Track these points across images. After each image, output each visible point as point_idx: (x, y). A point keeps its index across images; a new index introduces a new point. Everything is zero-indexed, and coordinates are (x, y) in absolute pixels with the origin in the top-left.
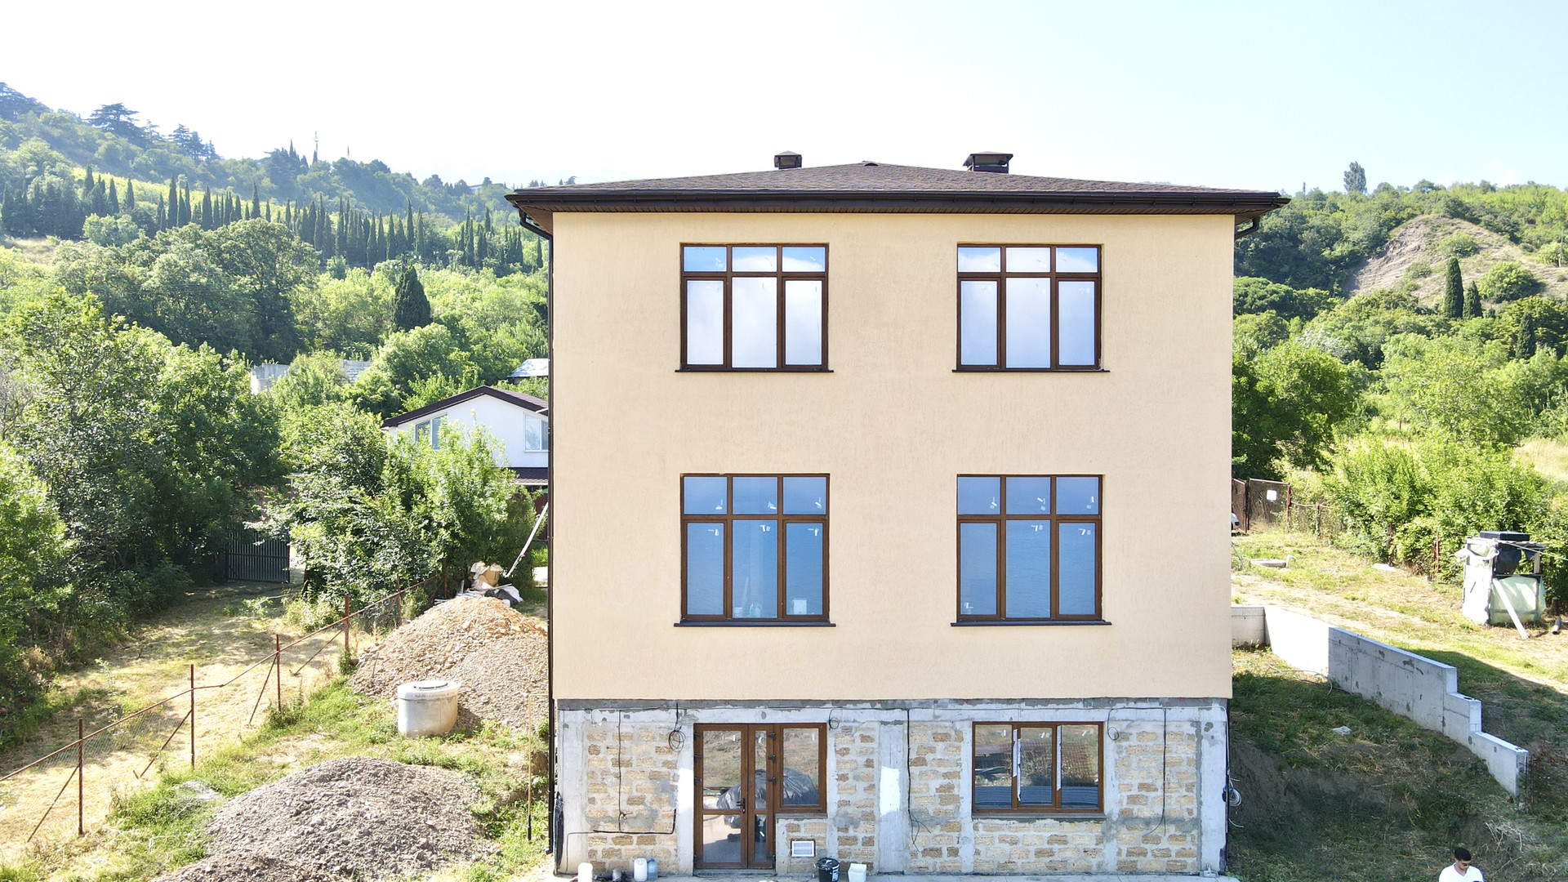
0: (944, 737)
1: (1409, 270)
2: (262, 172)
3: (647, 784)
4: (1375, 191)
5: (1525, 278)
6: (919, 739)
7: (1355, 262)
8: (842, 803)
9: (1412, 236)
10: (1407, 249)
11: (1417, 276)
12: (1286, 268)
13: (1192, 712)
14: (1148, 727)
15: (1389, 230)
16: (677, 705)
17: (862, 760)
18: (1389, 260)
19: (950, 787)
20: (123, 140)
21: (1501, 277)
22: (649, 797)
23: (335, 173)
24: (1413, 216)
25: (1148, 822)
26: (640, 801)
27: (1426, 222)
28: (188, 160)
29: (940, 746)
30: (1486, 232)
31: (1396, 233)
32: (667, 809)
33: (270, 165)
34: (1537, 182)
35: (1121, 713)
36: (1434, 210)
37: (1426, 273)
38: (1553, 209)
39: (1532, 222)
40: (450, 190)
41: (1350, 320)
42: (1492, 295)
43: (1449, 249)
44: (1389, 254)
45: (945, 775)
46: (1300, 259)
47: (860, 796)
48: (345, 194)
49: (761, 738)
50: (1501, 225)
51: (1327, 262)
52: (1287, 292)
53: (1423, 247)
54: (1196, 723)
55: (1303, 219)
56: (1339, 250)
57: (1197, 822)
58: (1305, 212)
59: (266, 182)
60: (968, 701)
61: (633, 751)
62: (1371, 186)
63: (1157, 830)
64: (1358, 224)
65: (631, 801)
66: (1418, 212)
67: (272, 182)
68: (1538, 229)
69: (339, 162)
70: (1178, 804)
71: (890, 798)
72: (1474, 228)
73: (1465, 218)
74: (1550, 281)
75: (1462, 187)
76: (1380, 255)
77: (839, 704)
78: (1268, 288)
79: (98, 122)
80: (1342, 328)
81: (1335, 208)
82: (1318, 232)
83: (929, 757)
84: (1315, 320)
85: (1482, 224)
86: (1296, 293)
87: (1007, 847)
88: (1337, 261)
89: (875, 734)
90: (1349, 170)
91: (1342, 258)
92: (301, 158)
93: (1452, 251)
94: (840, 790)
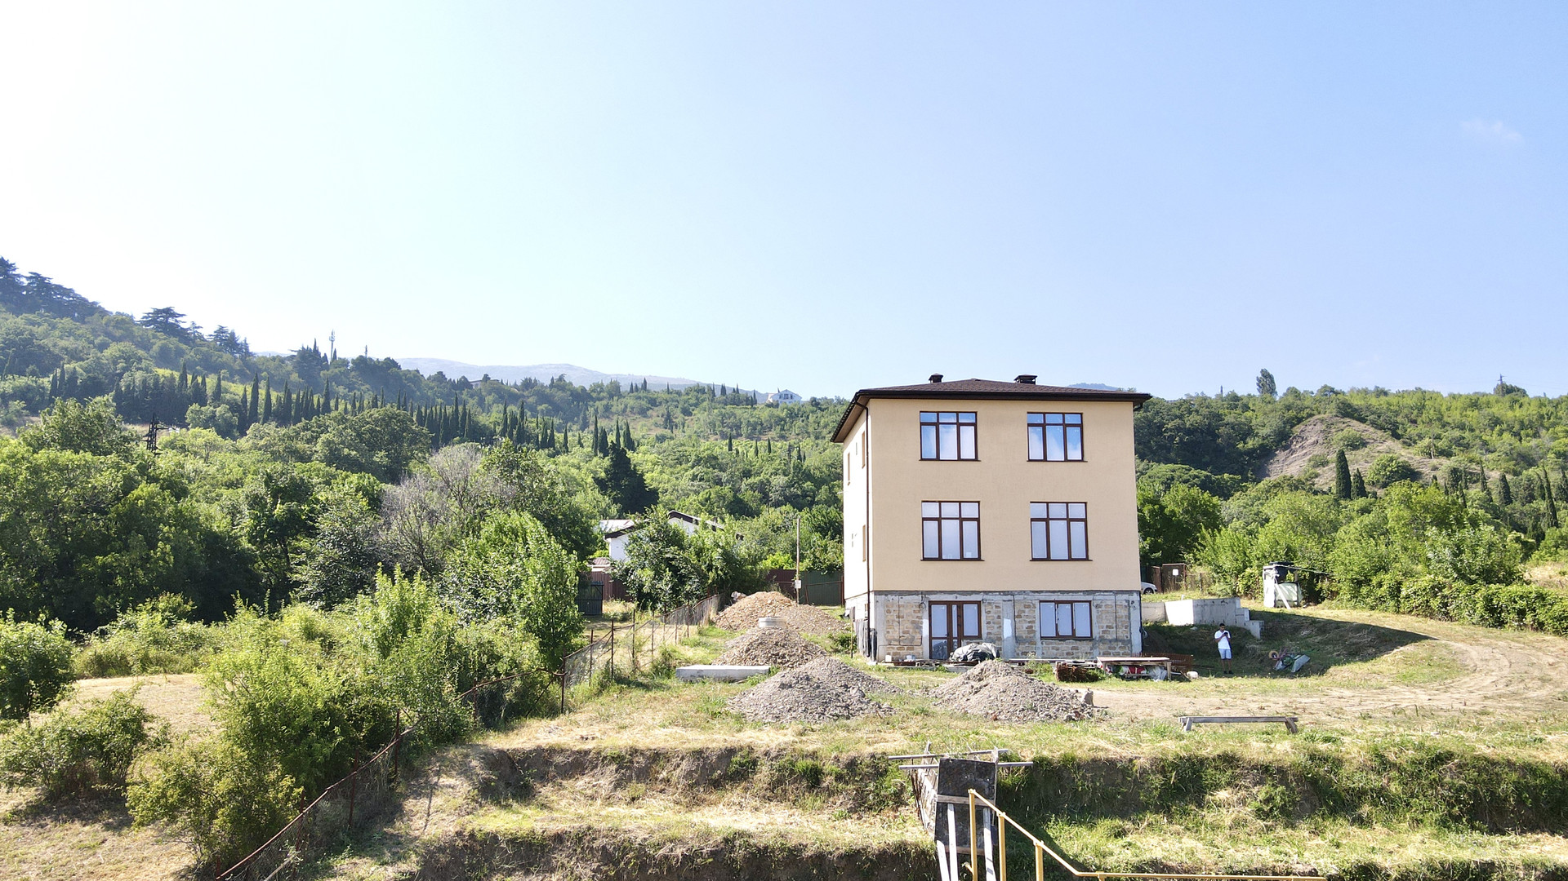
0: (1029, 607)
1: (1310, 460)
2: (290, 368)
3: (910, 625)
4: (1285, 394)
5: (1403, 467)
6: (1019, 607)
7: (1264, 454)
8: (989, 633)
9: (1311, 432)
10: (1308, 443)
11: (1316, 466)
12: (1207, 459)
13: (1126, 596)
14: (1109, 603)
15: (1292, 427)
16: (922, 593)
17: (996, 616)
18: (1293, 452)
19: (1031, 627)
20: (174, 340)
21: (1385, 467)
22: (911, 630)
23: (352, 370)
24: (1311, 415)
25: (1110, 641)
26: (908, 632)
27: (1322, 421)
28: (226, 357)
29: (1027, 610)
30: (1372, 430)
31: (1297, 429)
32: (919, 636)
33: (298, 362)
34: (1423, 389)
35: (1098, 597)
36: (1328, 411)
37: (1324, 463)
38: (1432, 412)
39: (1414, 422)
40: (453, 385)
41: (1259, 499)
42: (1378, 481)
43: (1341, 443)
44: (1293, 447)
45: (1029, 622)
46: (1218, 451)
47: (995, 630)
48: (363, 388)
49: (954, 608)
50: (1384, 423)
51: (1241, 454)
52: (1206, 476)
53: (1321, 441)
54: (1128, 601)
55: (1219, 417)
56: (1251, 443)
57: (1130, 641)
58: (1221, 411)
59: (295, 377)
60: (1037, 592)
61: (904, 612)
62: (1281, 389)
63: (1114, 644)
64: (1266, 421)
65: (904, 633)
66: (1315, 412)
67: (299, 377)
68: (1419, 427)
69: (357, 359)
70: (1122, 633)
71: (1007, 632)
72: (1362, 426)
73: (1354, 418)
74: (1426, 470)
75: (1359, 391)
76: (1285, 448)
77: (986, 592)
78: (1190, 473)
79: (147, 323)
80: (1252, 505)
81: (1246, 408)
82: (1233, 428)
83: (1023, 615)
84: (1231, 499)
85: (1368, 422)
86: (1214, 478)
87: (1055, 651)
88: (1250, 452)
89: (1001, 605)
90: (1260, 376)
91: (1254, 450)
92: (322, 355)
93: (1344, 445)
94: (988, 628)
